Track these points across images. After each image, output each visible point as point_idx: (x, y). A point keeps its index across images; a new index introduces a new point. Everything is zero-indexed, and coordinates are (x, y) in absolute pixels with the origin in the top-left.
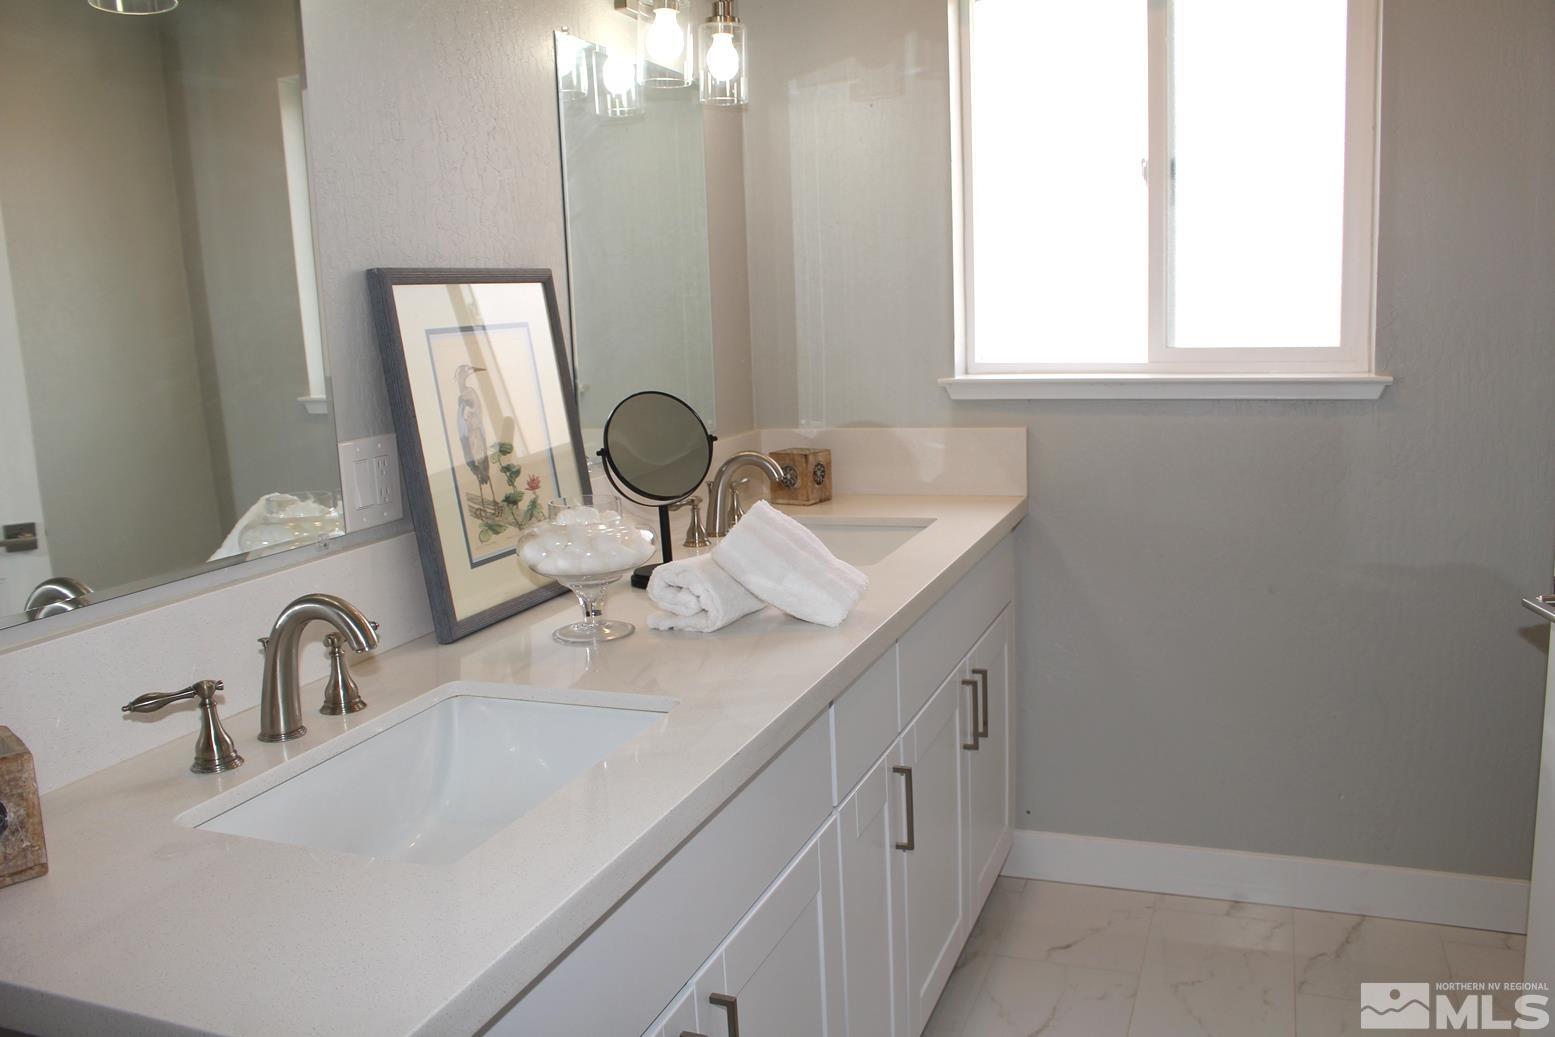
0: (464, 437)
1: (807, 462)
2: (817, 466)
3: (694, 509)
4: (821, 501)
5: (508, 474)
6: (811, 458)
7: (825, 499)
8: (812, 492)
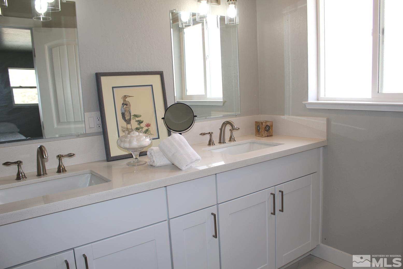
0: (123, 113)
1: (262, 125)
2: (267, 126)
3: (210, 135)
4: (268, 136)
5: (138, 122)
6: (264, 124)
7: (270, 136)
8: (264, 133)
